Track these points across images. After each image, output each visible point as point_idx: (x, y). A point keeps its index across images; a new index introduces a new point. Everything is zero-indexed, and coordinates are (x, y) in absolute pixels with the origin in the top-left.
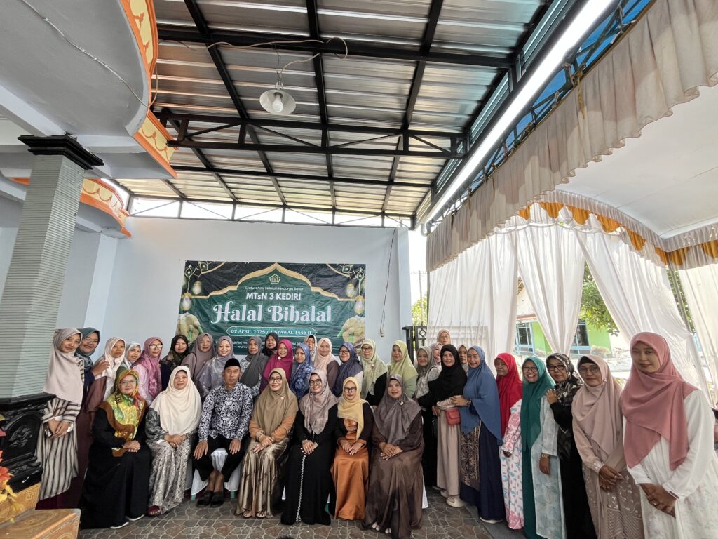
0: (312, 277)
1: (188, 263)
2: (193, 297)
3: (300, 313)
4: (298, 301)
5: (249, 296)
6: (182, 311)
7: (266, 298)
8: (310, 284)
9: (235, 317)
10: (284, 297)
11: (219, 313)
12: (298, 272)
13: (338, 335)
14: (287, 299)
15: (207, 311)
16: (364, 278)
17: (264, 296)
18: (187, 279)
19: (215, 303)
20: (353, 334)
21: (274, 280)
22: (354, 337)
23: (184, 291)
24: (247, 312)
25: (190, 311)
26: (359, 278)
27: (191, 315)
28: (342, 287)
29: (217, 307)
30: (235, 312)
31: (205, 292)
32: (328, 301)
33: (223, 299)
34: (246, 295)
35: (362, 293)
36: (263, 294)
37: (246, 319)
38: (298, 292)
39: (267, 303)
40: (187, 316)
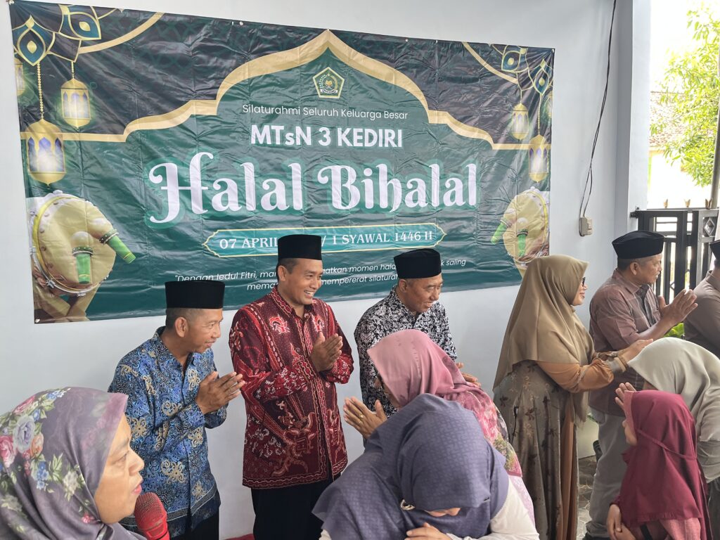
0: (428, 82)
1: (20, 10)
2: (67, 137)
3: (403, 183)
4: (396, 150)
5: (260, 135)
6: (35, 187)
7: (309, 142)
8: (424, 103)
10: (357, 138)
11: (173, 190)
13: (494, 238)
16: (551, 89)
17: (303, 136)
18: (29, 70)
19: (153, 158)
21: (327, 85)
22: (527, 240)
23: (27, 117)
24: (258, 184)
25: (67, 186)
26: (540, 87)
27: (74, 200)
29: (162, 172)
30: (223, 185)
31: (109, 120)
33: (175, 146)
34: (248, 132)
35: (543, 129)
36: (298, 130)
37: (259, 207)
38: (393, 125)
39: (315, 158)
40: (61, 203)
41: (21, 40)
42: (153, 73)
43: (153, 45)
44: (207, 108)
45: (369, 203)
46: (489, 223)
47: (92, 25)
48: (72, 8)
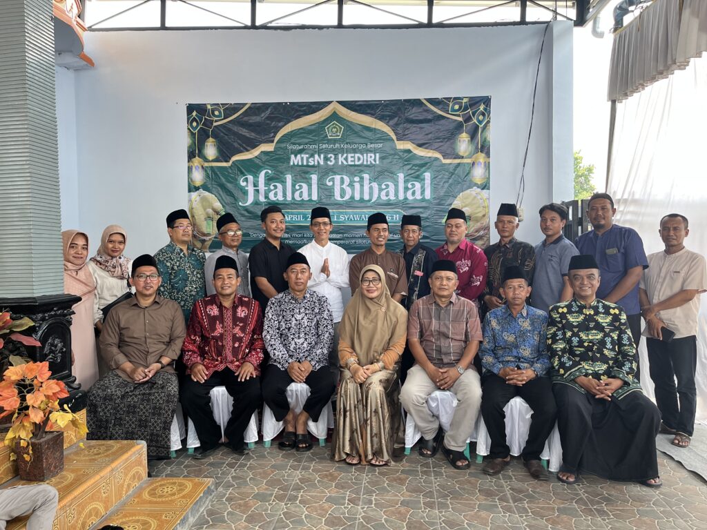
0: (397, 124)
1: (190, 108)
2: (206, 164)
3: (380, 185)
4: (374, 165)
5: (295, 160)
6: (192, 188)
7: (322, 163)
8: (394, 137)
9: (276, 194)
10: (352, 159)
11: (251, 189)
12: (372, 115)
14: (357, 163)
15: (229, 186)
16: (488, 122)
17: (318, 159)
18: (193, 134)
19: (242, 174)
21: (334, 132)
23: (191, 155)
24: (293, 186)
25: (205, 187)
26: (480, 122)
27: (207, 194)
28: (449, 139)
29: (246, 180)
30: (276, 187)
31: (224, 155)
32: (425, 164)
33: (251, 167)
34: (289, 159)
35: (484, 148)
36: (316, 156)
37: (293, 198)
38: (374, 151)
39: (325, 172)
40: (202, 195)
41: (190, 121)
42: (244, 132)
43: (246, 119)
44: (269, 147)
45: (357, 197)
46: (440, 211)
47: (220, 112)
48: (212, 105)
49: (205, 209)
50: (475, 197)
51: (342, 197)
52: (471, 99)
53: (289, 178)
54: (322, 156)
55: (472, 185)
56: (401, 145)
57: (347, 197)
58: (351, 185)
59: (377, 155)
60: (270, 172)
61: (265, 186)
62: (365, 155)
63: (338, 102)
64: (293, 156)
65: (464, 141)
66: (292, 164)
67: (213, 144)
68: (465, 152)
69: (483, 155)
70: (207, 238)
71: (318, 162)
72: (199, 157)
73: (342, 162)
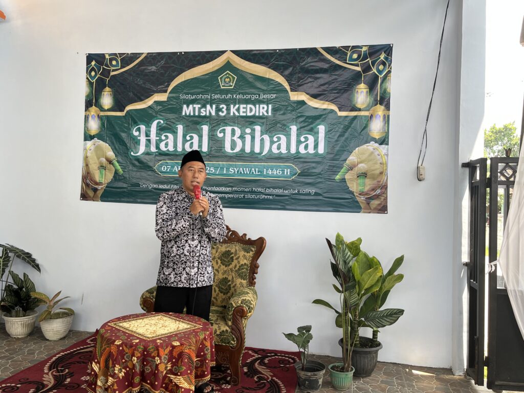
0: (291, 74)
1: (90, 58)
2: (102, 114)
3: (271, 137)
5: (187, 110)
6: (88, 137)
8: (288, 87)
9: (167, 145)
11: (143, 139)
12: (266, 65)
13: (338, 177)
14: (249, 114)
15: (123, 135)
17: (210, 110)
18: (90, 84)
19: (136, 123)
20: (364, 175)
21: (227, 82)
22: (368, 181)
23: (88, 104)
25: (99, 136)
26: (380, 72)
27: (101, 142)
28: (346, 90)
29: (139, 130)
30: (167, 137)
31: (119, 105)
32: (320, 116)
33: (145, 117)
34: (181, 108)
35: (384, 100)
36: (208, 107)
40: (96, 144)
41: (89, 70)
43: (142, 68)
44: (162, 97)
45: (248, 150)
46: (334, 166)
47: (117, 62)
48: (110, 55)
49: (98, 158)
50: (372, 153)
51: (232, 149)
52: (371, 47)
53: (180, 128)
54: (214, 106)
55: (368, 139)
56: (295, 96)
57: (237, 149)
58: (242, 137)
59: (270, 106)
60: (162, 122)
61: (157, 136)
62: (257, 106)
63: (231, 51)
64: (185, 106)
65: (362, 92)
66: (184, 114)
67: (109, 93)
68: (363, 104)
69: (382, 107)
70: (99, 187)
71: (210, 113)
72: (95, 106)
73: (234, 113)
